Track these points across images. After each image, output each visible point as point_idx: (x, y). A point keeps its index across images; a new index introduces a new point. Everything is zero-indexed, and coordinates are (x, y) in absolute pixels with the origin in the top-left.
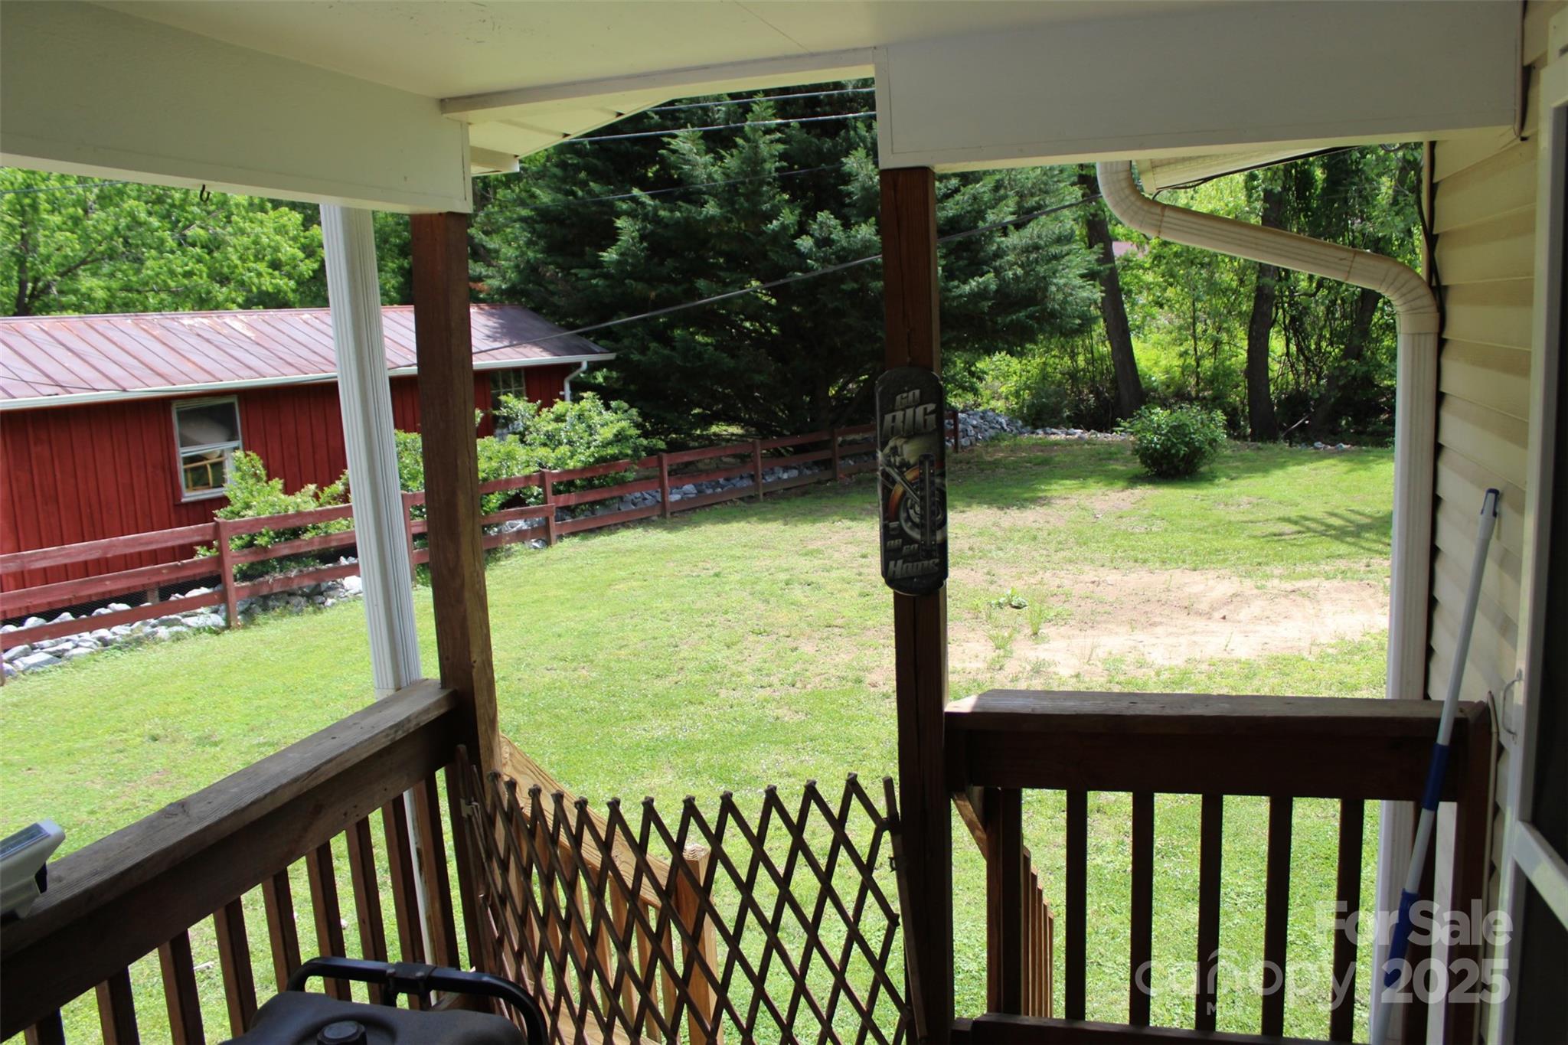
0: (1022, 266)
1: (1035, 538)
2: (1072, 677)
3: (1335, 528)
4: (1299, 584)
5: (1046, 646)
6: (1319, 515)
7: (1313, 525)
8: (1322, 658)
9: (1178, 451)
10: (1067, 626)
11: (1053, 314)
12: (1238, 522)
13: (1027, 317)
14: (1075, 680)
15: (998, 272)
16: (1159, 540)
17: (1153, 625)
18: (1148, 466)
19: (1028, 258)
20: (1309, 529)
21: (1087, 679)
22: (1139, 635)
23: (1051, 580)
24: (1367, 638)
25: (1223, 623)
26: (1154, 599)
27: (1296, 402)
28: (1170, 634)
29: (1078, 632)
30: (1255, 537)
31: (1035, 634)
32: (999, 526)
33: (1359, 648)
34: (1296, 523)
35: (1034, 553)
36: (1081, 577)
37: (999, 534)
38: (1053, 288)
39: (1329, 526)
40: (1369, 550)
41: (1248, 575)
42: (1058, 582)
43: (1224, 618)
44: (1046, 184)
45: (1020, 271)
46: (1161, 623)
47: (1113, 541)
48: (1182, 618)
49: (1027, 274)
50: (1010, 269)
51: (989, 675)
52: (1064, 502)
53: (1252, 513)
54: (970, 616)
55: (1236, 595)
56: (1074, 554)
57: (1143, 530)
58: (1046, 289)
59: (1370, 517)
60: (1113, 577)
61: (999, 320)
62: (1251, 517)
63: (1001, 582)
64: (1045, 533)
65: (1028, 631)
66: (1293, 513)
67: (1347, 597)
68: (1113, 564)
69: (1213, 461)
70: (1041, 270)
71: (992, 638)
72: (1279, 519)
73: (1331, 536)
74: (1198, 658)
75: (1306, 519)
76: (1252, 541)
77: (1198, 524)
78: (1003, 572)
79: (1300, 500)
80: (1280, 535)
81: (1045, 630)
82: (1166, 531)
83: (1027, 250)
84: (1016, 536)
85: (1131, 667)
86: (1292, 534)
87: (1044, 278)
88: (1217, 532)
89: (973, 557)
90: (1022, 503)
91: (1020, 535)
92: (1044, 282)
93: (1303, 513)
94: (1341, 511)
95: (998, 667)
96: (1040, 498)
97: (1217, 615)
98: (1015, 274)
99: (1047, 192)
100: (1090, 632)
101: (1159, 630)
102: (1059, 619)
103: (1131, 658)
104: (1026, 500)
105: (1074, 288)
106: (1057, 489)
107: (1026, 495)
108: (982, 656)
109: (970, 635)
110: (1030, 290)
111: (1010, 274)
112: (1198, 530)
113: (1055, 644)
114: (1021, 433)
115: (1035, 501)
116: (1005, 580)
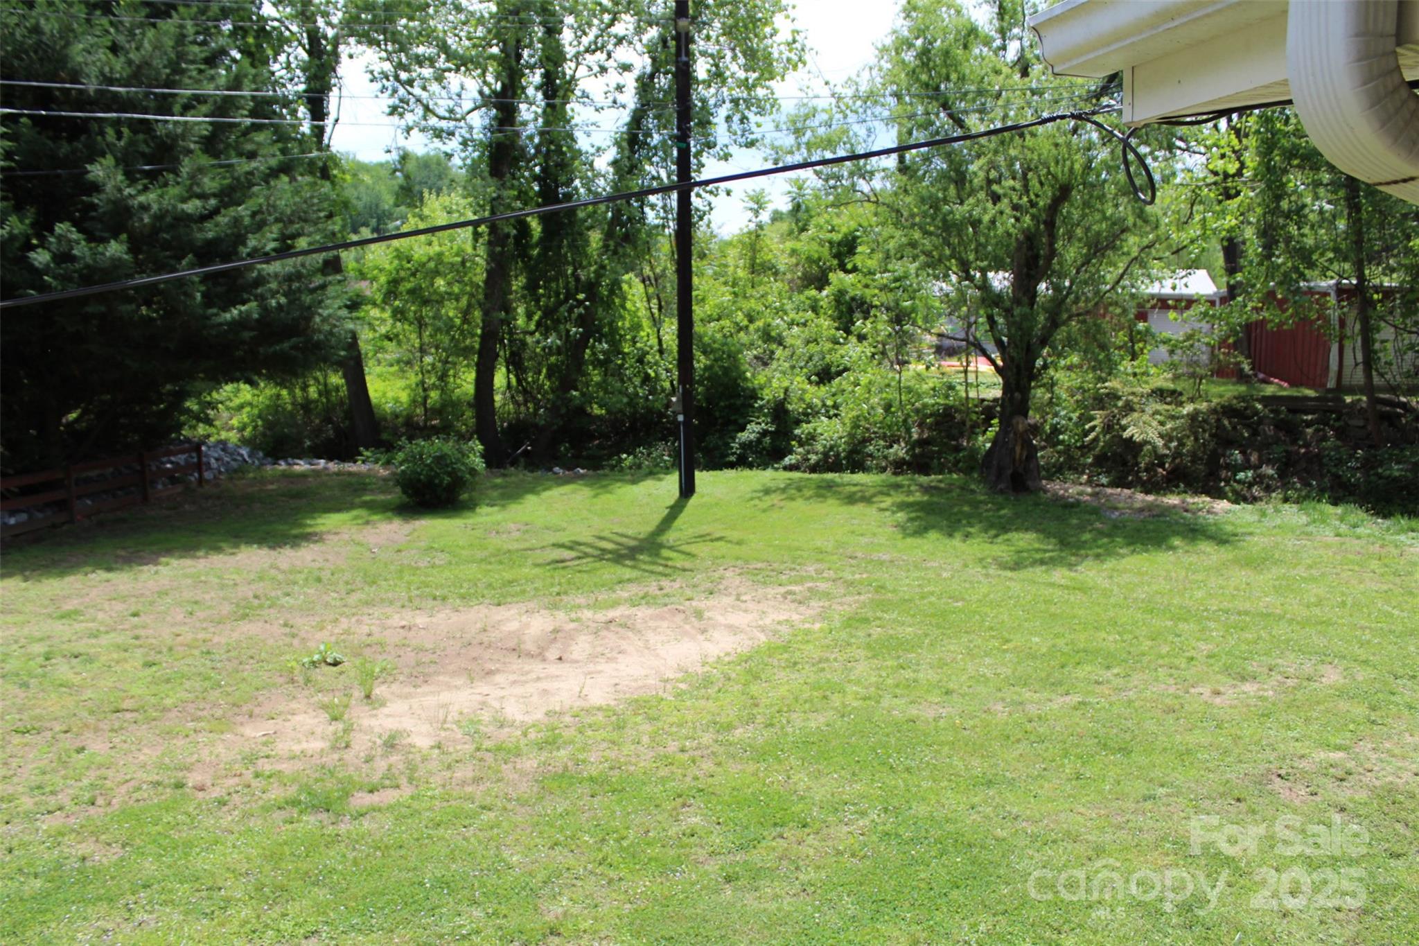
0: (285, 295)
1: (319, 580)
2: (432, 747)
3: (610, 552)
4: (611, 614)
5: (385, 710)
6: (590, 540)
7: (589, 550)
8: (679, 695)
9: (442, 481)
10: (398, 683)
11: (318, 346)
12: (517, 551)
13: (292, 348)
14: (437, 751)
15: (261, 299)
16: (447, 574)
17: (490, 673)
18: (409, 496)
19: (290, 287)
20: (586, 555)
21: (451, 749)
22: (483, 688)
23: (365, 626)
24: (707, 668)
25: (561, 666)
26: (474, 642)
27: (519, 430)
28: (514, 682)
29: (412, 690)
30: (537, 565)
31: (368, 697)
32: (278, 569)
33: (707, 682)
34: (571, 548)
35: (325, 598)
36: (389, 622)
37: (280, 577)
38: (318, 319)
39: (604, 550)
40: (652, 572)
41: (555, 607)
42: (366, 629)
43: (560, 659)
44: (305, 212)
45: (283, 300)
46: (498, 671)
47: (401, 578)
48: (516, 664)
49: (290, 302)
50: (273, 297)
51: (336, 756)
52: (336, 538)
53: (526, 540)
54: (281, 680)
55: (556, 631)
56: (368, 595)
57: (426, 564)
58: (309, 319)
59: (635, 539)
60: (421, 620)
61: (261, 350)
62: (527, 545)
63: (302, 634)
64: (328, 572)
65: (358, 693)
66: (565, 538)
67: (665, 624)
68: (410, 603)
69: (473, 490)
70: (307, 299)
71: (325, 707)
72: (554, 545)
73: (607, 560)
74: (557, 709)
75: (580, 544)
76: (537, 571)
77: (480, 555)
78: (303, 624)
79: (564, 525)
80: (563, 561)
81: (379, 691)
82: (450, 563)
83: (289, 278)
84: (300, 578)
85: (491, 728)
86: (572, 559)
87: (309, 308)
88: (501, 563)
89: (261, 607)
90: (297, 540)
91: (303, 576)
92: (308, 312)
93: (573, 538)
94: (606, 534)
95: (343, 745)
96: (310, 534)
97: (552, 654)
98: (278, 303)
99: (306, 221)
100: (425, 688)
101: (499, 678)
102: (388, 675)
103: (486, 716)
104: (296, 537)
105: (339, 319)
106: (329, 522)
107: (295, 532)
108: (319, 730)
109: (294, 705)
110: (293, 319)
111: (273, 303)
112: (482, 560)
113: (396, 706)
114: (262, 465)
115: (307, 537)
116: (307, 632)
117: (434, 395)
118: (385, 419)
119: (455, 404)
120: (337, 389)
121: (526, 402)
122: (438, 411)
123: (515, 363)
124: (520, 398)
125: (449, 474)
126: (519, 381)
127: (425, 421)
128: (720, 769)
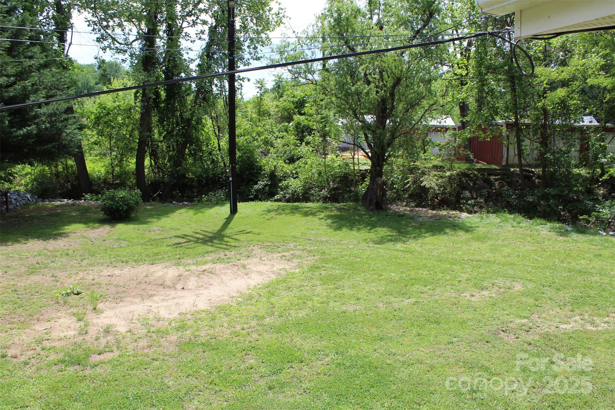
0: (49, 123)
1: (67, 255)
2: (127, 332)
3: (201, 239)
4: (204, 267)
5: (104, 315)
6: (191, 234)
7: (191, 238)
8: (239, 304)
9: (123, 208)
10: (108, 302)
11: (65, 146)
12: (159, 239)
13: (53, 147)
14: (129, 333)
15: (37, 124)
16: (127, 250)
17: (151, 296)
18: (108, 215)
19: (51, 119)
20: (190, 241)
21: (136, 332)
22: (148, 303)
23: (90, 276)
24: (250, 291)
25: (183, 291)
26: (143, 282)
27: (156, 185)
28: (163, 300)
29: (116, 305)
30: (169, 246)
31: (95, 309)
32: (47, 250)
33: (251, 297)
34: (183, 238)
35: (71, 263)
36: (102, 273)
37: (49, 254)
38: (64, 134)
39: (198, 238)
40: (221, 248)
41: (178, 264)
42: (91, 277)
43: (183, 288)
44: (57, 85)
45: (48, 125)
46: (155, 295)
47: (106, 253)
48: (163, 291)
49: (52, 127)
50: (43, 124)
51: (81, 338)
52: (75, 235)
53: (163, 235)
54: (53, 302)
55: (180, 276)
56: (91, 261)
57: (117, 246)
58: (60, 135)
59: (211, 233)
60: (117, 272)
61: (38, 148)
62: (163, 237)
63: (61, 280)
64: (72, 251)
65: (90, 307)
66: (179, 233)
67: (229, 271)
68: (111, 264)
69: (137, 212)
70: (60, 125)
71: (74, 315)
72: (175, 236)
73: (200, 243)
74: (184, 312)
75: (187, 236)
76: (169, 248)
77: (142, 241)
78: (61, 275)
79: (180, 227)
80: (180, 244)
81: (100, 306)
82: (128, 245)
83: (51, 115)
84: (58, 254)
85: (154, 321)
86: (184, 243)
87: (61, 129)
88: (152, 245)
89: (40, 268)
90: (55, 236)
91: (60, 253)
92: (60, 131)
93: (184, 233)
94: (198, 231)
95: (85, 332)
96: (62, 233)
97: (179, 286)
98: (46, 127)
99: (58, 89)
100: (121, 304)
101: (155, 298)
102: (103, 298)
103: (151, 316)
104: (56, 235)
105: (75, 134)
106: (69, 228)
107: (54, 233)
108: (72, 326)
109: (59, 314)
110: (53, 134)
111: (43, 126)
112: (143, 244)
113: (108, 313)
114: (37, 202)
115: (61, 235)
116: (63, 279)
117: (117, 169)
118: (94, 181)
119: (127, 173)
120: (72, 167)
121: (159, 172)
122: (119, 176)
123: (154, 155)
124: (156, 171)
125: (126, 205)
126: (155, 163)
127: (113, 181)
128: (261, 337)
